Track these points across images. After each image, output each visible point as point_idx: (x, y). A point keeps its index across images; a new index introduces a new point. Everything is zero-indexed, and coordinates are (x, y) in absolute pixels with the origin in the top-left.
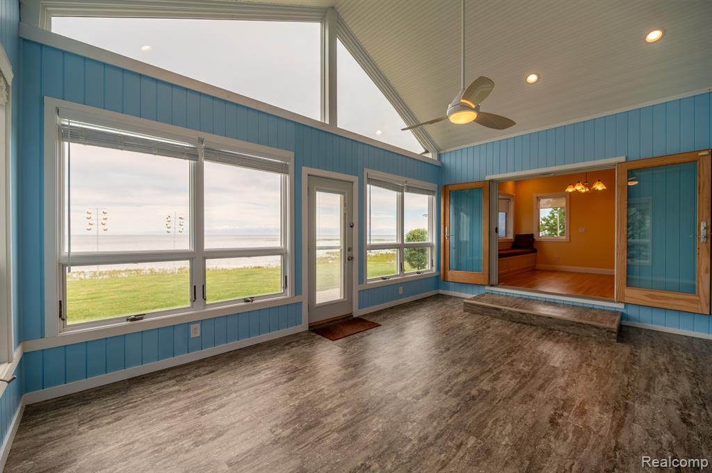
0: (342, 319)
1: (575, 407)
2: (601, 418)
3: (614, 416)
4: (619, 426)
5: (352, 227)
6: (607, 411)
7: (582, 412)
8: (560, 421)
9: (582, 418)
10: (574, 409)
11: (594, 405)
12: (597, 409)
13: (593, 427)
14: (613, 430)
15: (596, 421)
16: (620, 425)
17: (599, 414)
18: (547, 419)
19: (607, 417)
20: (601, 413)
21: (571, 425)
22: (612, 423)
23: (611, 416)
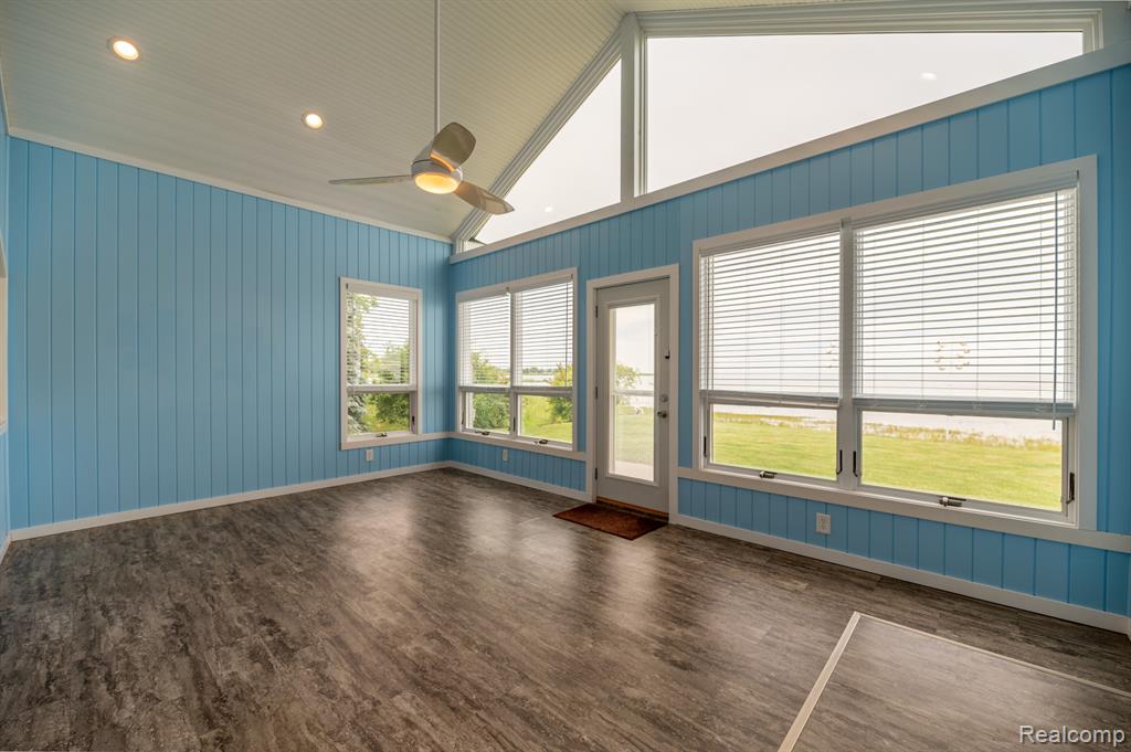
0: (649, 514)
1: (271, 655)
2: (226, 668)
3: (215, 683)
4: (199, 679)
5: (668, 357)
6: (230, 684)
7: (255, 655)
8: (264, 628)
9: (247, 649)
10: (268, 650)
11: (254, 678)
12: (244, 676)
13: (227, 649)
14: (202, 664)
15: (229, 659)
16: (197, 677)
17: (235, 670)
18: (277, 619)
19: (223, 675)
20: (233, 673)
21: (249, 633)
22: (209, 672)
23: (218, 682)
